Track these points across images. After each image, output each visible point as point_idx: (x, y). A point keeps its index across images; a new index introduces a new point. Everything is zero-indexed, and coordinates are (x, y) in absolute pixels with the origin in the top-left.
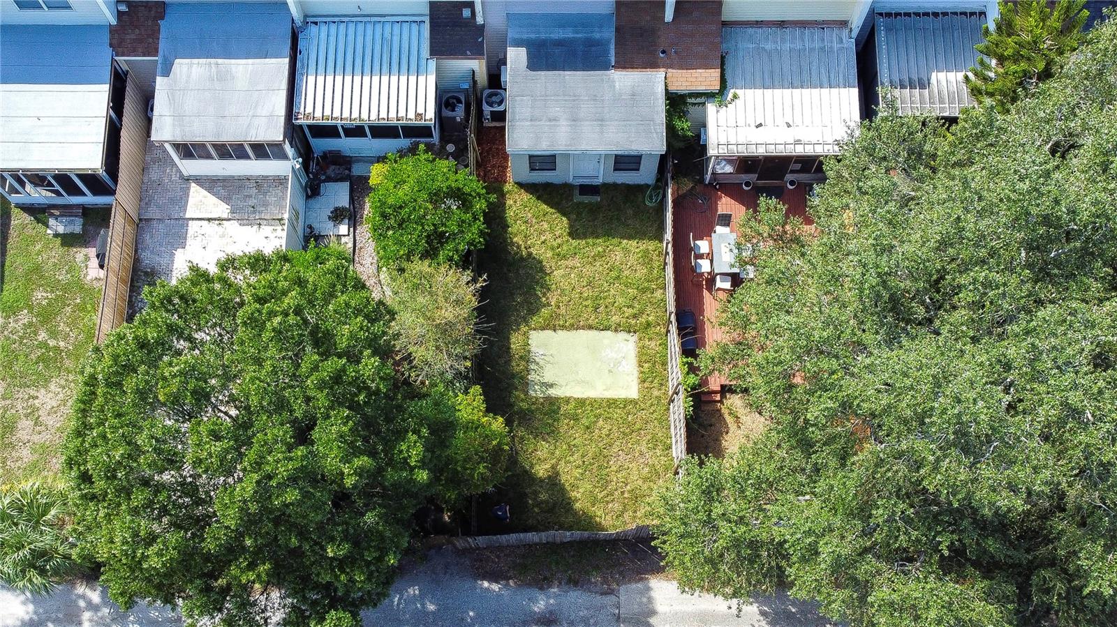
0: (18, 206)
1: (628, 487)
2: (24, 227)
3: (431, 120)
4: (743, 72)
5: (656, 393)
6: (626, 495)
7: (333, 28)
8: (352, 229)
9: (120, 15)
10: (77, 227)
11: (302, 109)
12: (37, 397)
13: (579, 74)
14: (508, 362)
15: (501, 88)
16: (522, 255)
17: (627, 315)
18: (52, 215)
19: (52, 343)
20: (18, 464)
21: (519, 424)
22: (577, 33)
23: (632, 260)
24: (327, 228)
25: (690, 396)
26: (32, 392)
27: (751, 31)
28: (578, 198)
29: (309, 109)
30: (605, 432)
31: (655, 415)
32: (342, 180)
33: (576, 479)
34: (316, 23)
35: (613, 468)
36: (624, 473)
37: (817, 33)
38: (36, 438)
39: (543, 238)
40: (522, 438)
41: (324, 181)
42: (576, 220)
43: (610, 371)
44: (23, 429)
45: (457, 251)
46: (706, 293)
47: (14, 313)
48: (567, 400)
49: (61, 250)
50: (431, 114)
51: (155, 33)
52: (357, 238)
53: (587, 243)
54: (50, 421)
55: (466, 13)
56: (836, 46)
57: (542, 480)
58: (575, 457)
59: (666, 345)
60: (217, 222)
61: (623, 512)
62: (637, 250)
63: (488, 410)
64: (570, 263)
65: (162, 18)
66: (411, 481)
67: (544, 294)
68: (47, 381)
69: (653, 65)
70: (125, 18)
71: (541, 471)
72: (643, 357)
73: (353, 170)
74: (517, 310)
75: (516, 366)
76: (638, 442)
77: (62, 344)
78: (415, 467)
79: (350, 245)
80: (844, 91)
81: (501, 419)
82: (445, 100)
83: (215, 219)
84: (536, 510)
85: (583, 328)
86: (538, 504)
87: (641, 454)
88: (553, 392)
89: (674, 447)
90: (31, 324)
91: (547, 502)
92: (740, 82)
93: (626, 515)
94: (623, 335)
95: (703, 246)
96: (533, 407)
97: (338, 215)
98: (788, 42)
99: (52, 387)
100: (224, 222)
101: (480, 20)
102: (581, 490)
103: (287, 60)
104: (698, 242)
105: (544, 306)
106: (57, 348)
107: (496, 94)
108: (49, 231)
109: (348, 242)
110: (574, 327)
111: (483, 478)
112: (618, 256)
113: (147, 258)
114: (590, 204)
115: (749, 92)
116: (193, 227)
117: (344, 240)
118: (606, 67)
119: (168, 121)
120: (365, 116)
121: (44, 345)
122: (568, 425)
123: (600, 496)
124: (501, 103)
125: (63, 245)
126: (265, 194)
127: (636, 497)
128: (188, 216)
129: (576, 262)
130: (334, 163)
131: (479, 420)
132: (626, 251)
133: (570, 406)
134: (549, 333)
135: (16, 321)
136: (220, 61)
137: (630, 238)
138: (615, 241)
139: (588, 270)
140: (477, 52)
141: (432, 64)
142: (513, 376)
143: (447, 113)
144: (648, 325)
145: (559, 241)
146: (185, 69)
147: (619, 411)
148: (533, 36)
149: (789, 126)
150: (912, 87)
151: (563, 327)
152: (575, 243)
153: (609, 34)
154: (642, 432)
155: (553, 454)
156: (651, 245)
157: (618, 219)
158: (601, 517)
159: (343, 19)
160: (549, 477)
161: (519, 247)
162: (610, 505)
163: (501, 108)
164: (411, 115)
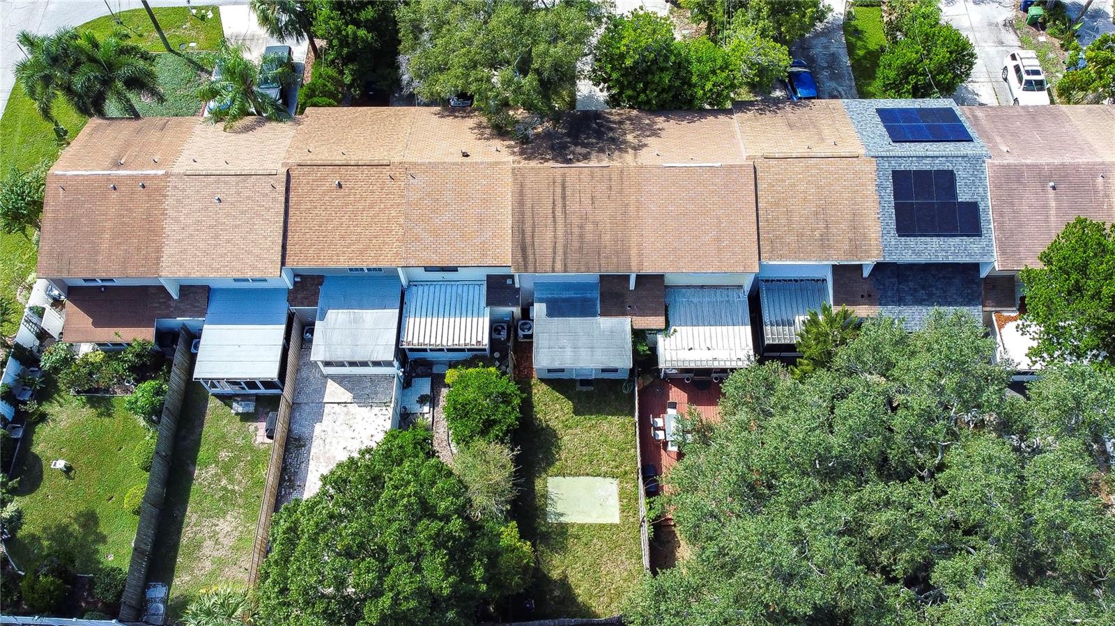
0: (213, 395)
1: (614, 586)
2: (216, 408)
3: (486, 345)
4: (680, 316)
5: (632, 520)
6: (612, 592)
7: (426, 288)
8: (432, 409)
9: (295, 283)
10: (251, 409)
11: (405, 339)
12: (218, 525)
13: (578, 319)
14: (534, 498)
15: (529, 319)
16: (542, 426)
17: (611, 466)
18: (236, 401)
19: (230, 487)
20: (202, 572)
21: (540, 543)
22: (577, 294)
23: (614, 429)
24: (416, 408)
25: (652, 525)
26: (215, 521)
27: (684, 290)
28: (579, 388)
29: (410, 339)
30: (598, 547)
31: (630, 536)
32: (425, 376)
33: (578, 580)
34: (416, 286)
35: (604, 572)
36: (610, 576)
37: (725, 292)
38: (215, 553)
39: (556, 415)
40: (543, 552)
41: (414, 377)
42: (577, 403)
43: (601, 505)
44: (207, 547)
45: (502, 430)
46: (663, 451)
47: (206, 467)
48: (573, 525)
49: (240, 423)
50: (486, 341)
51: (316, 293)
52: (435, 415)
53: (586, 418)
54: (225, 541)
55: (509, 282)
56: (736, 300)
57: (556, 582)
58: (578, 565)
59: (638, 487)
60: (344, 405)
61: (610, 604)
62: (618, 423)
63: (521, 538)
64: (574, 431)
65: (321, 285)
66: (476, 591)
67: (557, 452)
68: (225, 513)
69: (624, 314)
70: (298, 285)
71: (555, 575)
72: (622, 494)
73: (433, 369)
74: (538, 463)
75: (539, 502)
76: (620, 554)
77: (236, 488)
78: (479, 582)
79: (430, 419)
80: (742, 328)
81: (529, 543)
82: (495, 327)
83: (342, 403)
84: (552, 603)
85: (583, 475)
86: (553, 598)
87: (622, 562)
88: (562, 519)
89: (644, 558)
90: (216, 474)
91: (559, 596)
92: (677, 322)
93: (613, 606)
94: (610, 480)
95: (659, 421)
96: (550, 530)
97: (423, 400)
98: (707, 298)
99: (228, 517)
100: (348, 405)
101: (517, 286)
102: (582, 588)
103: (398, 310)
104: (656, 419)
105: (557, 460)
106: (233, 491)
107: (527, 323)
108: (232, 411)
109: (429, 417)
110: (577, 475)
111: (518, 585)
112: (605, 426)
113: (297, 430)
114: (587, 392)
115: (684, 328)
116: (328, 408)
117: (426, 416)
118: (594, 315)
119: (322, 348)
120: (444, 343)
121: (225, 489)
122: (573, 542)
123: (595, 592)
124: (529, 329)
125: (241, 420)
126: (376, 386)
127: (619, 594)
128: (325, 401)
129: (578, 431)
130: (421, 365)
131: (515, 544)
132: (611, 423)
133: (575, 529)
134: (560, 478)
135: (207, 472)
136: (356, 311)
137: (613, 415)
138: (604, 416)
139: (585, 436)
140: (515, 304)
141: (488, 310)
142: (537, 509)
143: (495, 336)
144: (626, 473)
145: (567, 417)
146: (334, 316)
147: (607, 533)
148: (550, 296)
149: (709, 349)
150: (784, 325)
151: (570, 475)
152: (578, 418)
153: (596, 295)
154: (623, 547)
155: (563, 562)
156: (627, 420)
157: (605, 402)
158: (595, 607)
159: (433, 283)
160: (561, 579)
161: (541, 421)
162: (602, 599)
163: (530, 332)
164: (474, 342)
